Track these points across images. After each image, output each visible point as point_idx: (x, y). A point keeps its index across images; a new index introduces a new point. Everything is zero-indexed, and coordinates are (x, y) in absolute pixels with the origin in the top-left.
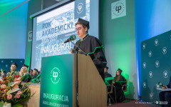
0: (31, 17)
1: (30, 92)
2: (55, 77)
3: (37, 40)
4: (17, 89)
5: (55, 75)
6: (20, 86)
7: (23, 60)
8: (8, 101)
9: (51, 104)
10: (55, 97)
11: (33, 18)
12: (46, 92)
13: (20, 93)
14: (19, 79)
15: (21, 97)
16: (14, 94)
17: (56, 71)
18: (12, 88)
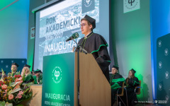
0: (33, 11)
1: (31, 93)
2: (57, 76)
3: (40, 37)
4: (18, 89)
5: (57, 75)
6: (22, 86)
7: (25, 60)
8: (10, 102)
9: (52, 104)
10: (57, 96)
11: (35, 12)
12: (48, 92)
13: (21, 93)
14: (20, 79)
15: (23, 98)
16: (15, 94)
17: (57, 70)
18: (13, 88)
